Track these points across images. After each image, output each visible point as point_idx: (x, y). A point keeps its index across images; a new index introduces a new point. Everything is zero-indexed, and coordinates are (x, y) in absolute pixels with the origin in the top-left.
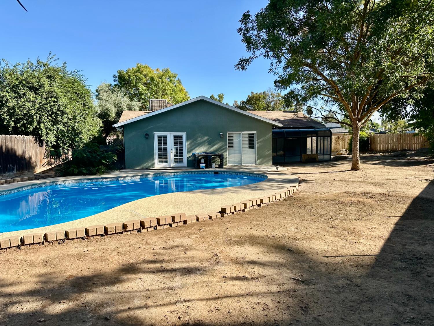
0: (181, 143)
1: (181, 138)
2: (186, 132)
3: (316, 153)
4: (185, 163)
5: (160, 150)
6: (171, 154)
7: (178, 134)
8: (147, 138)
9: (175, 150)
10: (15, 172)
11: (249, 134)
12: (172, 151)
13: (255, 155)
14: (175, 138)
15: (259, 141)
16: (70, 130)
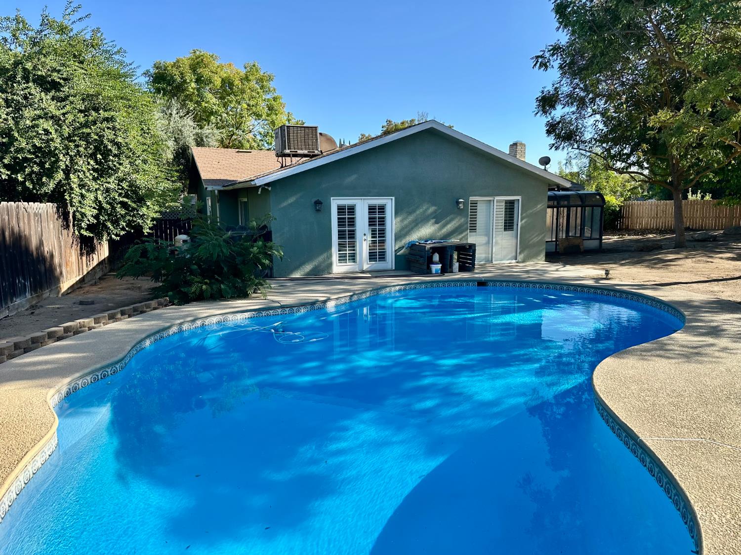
0: (382, 221)
1: (382, 209)
2: (393, 198)
3: (578, 235)
4: (390, 262)
5: (341, 235)
6: (364, 245)
7: (377, 201)
8: (318, 211)
9: (371, 236)
11: (507, 202)
12: (365, 237)
14: (372, 209)
15: (524, 215)
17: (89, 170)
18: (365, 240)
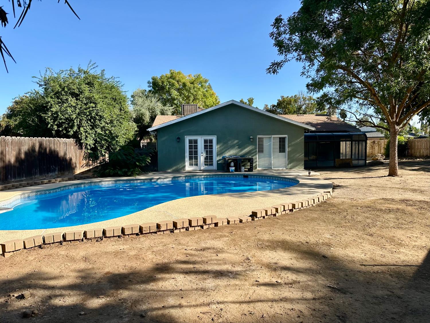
0: (211, 147)
1: (211, 141)
2: (216, 136)
3: (350, 158)
4: (215, 167)
5: (190, 153)
6: (202, 158)
7: (208, 138)
8: (179, 142)
9: (205, 154)
10: (56, 173)
11: (280, 138)
12: (202, 154)
13: (285, 159)
14: (206, 141)
15: (290, 144)
16: (107, 134)
17: (89, 125)
18: (202, 155)
